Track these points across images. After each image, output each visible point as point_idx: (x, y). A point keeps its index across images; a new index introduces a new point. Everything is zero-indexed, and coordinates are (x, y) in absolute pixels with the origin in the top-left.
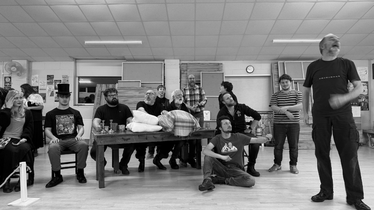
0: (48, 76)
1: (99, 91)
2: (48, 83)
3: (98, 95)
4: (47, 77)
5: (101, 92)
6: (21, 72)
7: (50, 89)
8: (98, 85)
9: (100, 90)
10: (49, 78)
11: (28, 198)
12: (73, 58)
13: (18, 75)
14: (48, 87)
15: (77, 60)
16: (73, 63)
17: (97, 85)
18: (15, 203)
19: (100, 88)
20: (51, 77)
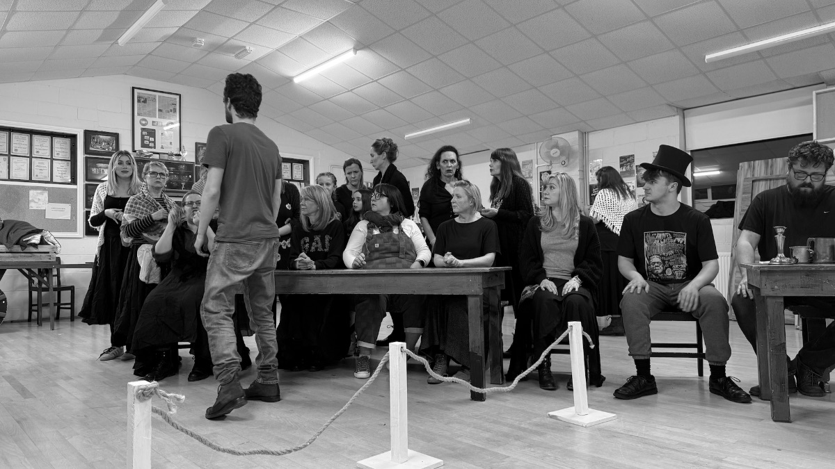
0: (621, 158)
1: (746, 179)
3: (744, 189)
4: (621, 161)
5: (753, 181)
6: (568, 158)
8: (744, 166)
9: (749, 176)
10: (624, 162)
11: (590, 409)
12: (677, 108)
13: (563, 164)
15: (685, 112)
16: (676, 120)
17: (741, 164)
18: (564, 413)
19: (749, 171)
20: (628, 160)
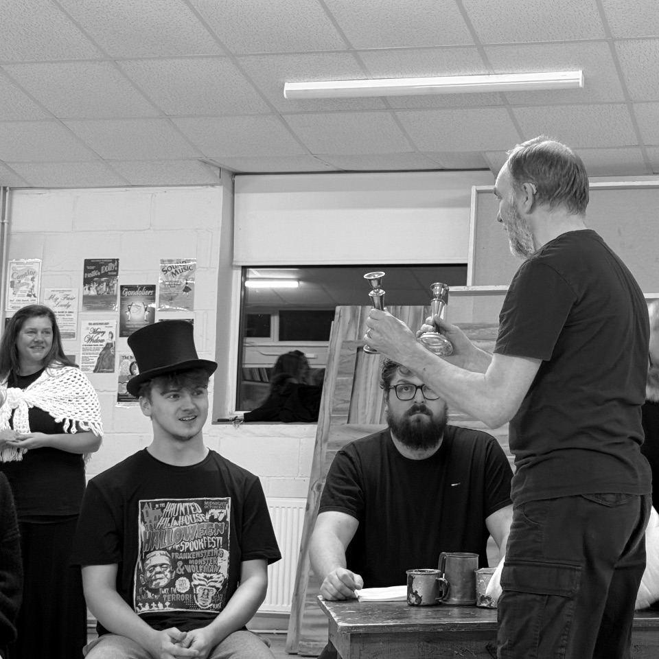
0: (88, 263)
1: (346, 343)
2: (90, 303)
3: (340, 363)
4: (86, 271)
5: (359, 349)
7: (95, 332)
8: (344, 313)
9: (352, 337)
10: (94, 273)
12: (221, 169)
14: (85, 324)
15: (237, 178)
16: (217, 195)
17: (338, 308)
19: (353, 327)
20: (104, 269)
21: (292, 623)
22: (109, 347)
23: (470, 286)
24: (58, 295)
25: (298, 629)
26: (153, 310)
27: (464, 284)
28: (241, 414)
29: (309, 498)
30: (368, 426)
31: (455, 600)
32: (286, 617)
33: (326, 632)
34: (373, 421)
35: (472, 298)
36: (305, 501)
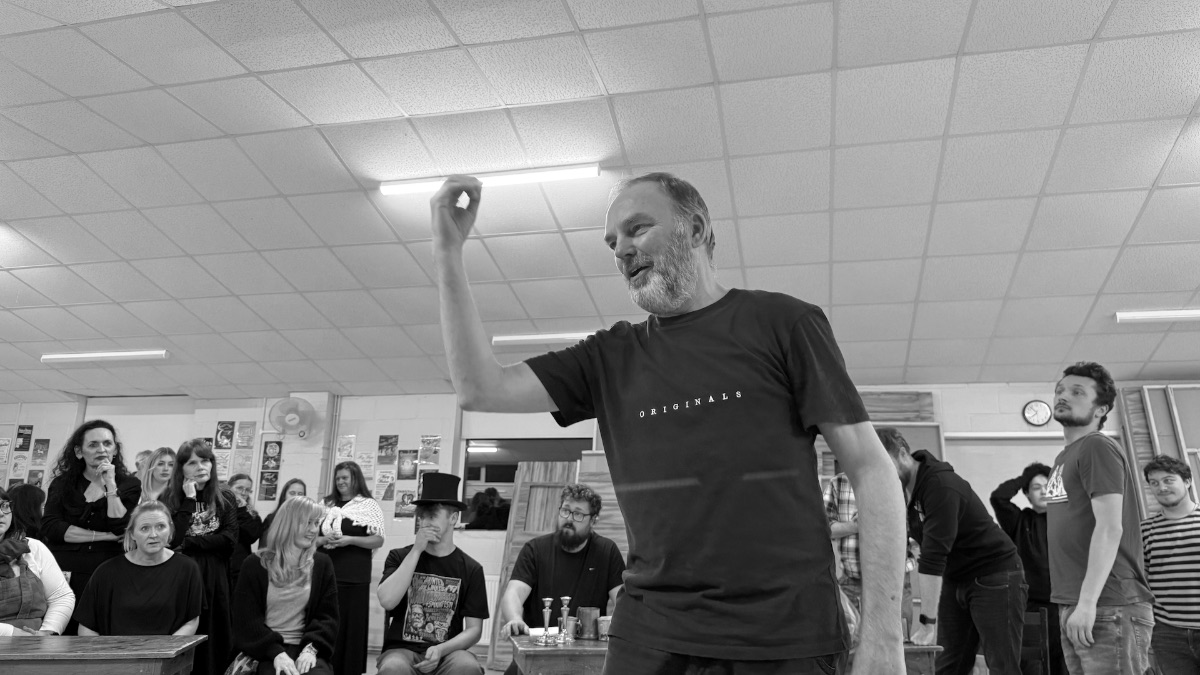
0: (381, 437)
1: (524, 484)
2: (381, 459)
3: (520, 495)
4: (380, 442)
5: (531, 487)
6: (310, 429)
7: (384, 477)
8: (523, 466)
9: (527, 480)
10: (385, 443)
13: (302, 436)
14: (378, 472)
19: (528, 474)
20: (390, 441)
21: (490, 651)
22: (391, 485)
23: (594, 451)
24: (364, 456)
25: (493, 654)
26: (416, 465)
27: (591, 449)
28: (463, 525)
29: (501, 575)
30: (536, 532)
31: (586, 636)
32: (487, 647)
33: (511, 657)
34: (538, 529)
35: (595, 458)
36: (498, 577)
